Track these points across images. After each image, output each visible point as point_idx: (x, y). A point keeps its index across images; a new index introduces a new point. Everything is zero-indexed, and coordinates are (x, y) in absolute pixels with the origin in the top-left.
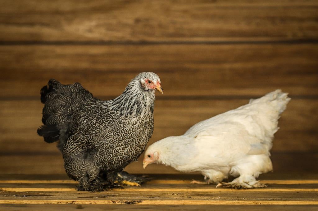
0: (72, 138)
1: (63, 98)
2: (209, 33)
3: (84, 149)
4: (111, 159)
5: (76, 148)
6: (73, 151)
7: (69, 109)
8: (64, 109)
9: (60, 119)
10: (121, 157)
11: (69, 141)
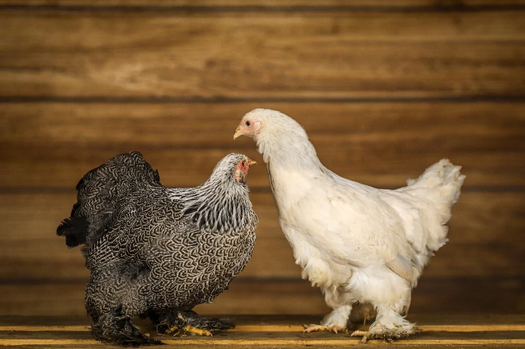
0: (106, 238)
1: (106, 169)
2: (327, 84)
3: (122, 258)
4: (171, 286)
5: (109, 255)
6: (102, 259)
7: (111, 189)
8: (102, 188)
9: (91, 204)
10: (187, 285)
11: (101, 242)
